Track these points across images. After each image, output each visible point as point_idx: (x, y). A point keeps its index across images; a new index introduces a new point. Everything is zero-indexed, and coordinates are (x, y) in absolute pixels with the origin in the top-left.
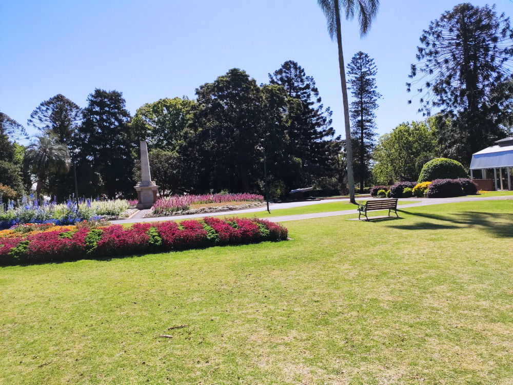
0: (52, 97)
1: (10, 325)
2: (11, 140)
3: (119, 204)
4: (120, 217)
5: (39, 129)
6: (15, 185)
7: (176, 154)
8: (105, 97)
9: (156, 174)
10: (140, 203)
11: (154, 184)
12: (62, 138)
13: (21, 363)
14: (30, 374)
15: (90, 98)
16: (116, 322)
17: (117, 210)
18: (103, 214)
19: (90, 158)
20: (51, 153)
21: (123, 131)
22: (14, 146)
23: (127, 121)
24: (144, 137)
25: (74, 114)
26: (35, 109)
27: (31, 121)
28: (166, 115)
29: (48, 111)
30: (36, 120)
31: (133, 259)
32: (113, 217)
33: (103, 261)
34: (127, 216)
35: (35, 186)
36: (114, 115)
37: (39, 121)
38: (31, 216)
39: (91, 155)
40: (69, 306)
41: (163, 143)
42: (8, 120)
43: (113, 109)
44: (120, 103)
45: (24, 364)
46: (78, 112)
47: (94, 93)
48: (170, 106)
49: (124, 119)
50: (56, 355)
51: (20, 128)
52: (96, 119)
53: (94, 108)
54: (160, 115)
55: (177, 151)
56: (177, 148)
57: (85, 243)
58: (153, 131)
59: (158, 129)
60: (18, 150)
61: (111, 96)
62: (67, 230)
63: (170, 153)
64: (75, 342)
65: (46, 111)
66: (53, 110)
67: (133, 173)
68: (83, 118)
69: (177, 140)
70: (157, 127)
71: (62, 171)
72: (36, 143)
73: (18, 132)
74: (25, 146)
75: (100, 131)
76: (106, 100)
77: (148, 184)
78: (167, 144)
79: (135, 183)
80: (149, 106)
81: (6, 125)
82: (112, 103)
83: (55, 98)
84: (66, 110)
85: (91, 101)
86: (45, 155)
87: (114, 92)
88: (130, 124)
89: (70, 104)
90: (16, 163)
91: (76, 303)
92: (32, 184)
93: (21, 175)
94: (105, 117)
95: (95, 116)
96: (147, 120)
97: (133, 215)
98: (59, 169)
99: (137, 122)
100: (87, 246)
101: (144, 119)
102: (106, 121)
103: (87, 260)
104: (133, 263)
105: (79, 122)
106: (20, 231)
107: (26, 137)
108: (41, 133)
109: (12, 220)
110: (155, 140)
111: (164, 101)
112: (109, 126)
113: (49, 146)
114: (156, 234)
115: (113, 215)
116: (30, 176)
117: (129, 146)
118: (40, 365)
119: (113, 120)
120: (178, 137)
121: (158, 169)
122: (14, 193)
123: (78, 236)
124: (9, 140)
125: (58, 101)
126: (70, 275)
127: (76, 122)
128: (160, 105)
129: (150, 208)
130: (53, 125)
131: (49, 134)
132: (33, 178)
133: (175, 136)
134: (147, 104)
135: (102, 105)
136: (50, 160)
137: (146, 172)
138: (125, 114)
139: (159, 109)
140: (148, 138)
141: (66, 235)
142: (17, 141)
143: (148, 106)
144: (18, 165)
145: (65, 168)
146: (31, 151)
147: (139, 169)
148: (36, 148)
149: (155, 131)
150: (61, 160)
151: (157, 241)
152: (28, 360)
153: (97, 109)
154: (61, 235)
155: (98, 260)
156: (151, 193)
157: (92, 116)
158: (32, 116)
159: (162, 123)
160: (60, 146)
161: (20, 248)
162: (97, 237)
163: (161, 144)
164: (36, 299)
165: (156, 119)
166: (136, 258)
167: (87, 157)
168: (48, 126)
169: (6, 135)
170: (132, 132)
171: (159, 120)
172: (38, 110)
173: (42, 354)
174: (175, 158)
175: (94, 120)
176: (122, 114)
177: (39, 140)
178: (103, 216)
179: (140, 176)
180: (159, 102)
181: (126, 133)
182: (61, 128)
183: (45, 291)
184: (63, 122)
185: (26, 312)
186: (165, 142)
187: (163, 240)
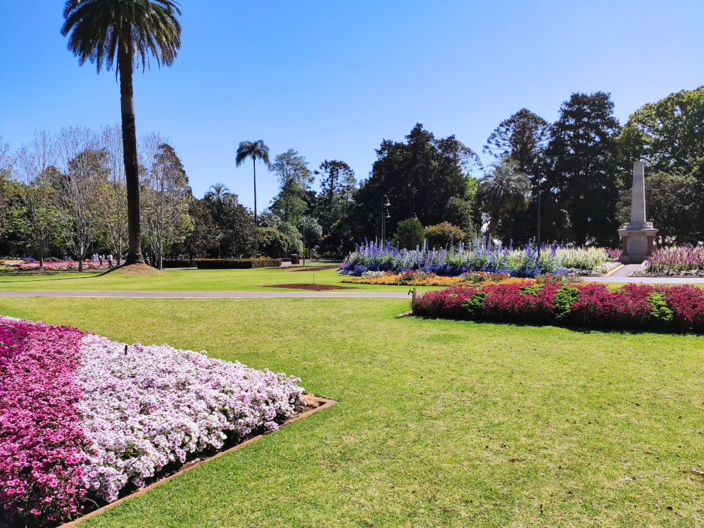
0: (514, 113)
1: (470, 395)
2: (464, 172)
3: (594, 254)
4: (593, 272)
5: (496, 156)
6: (464, 225)
7: (691, 179)
8: (585, 103)
9: (653, 211)
10: (625, 253)
11: (650, 226)
12: (522, 165)
13: (487, 447)
14: (499, 466)
15: (564, 107)
16: (611, 427)
17: (590, 262)
18: (570, 267)
19: (555, 190)
20: (508, 185)
21: (606, 148)
22: (467, 179)
23: (614, 135)
24: (637, 155)
25: (539, 132)
26: (493, 132)
27: (487, 147)
28: (678, 117)
29: (508, 132)
30: (493, 146)
31: (623, 336)
32: (584, 271)
33: (579, 331)
34: (605, 272)
35: (485, 228)
36: (595, 127)
37: (496, 147)
38: (482, 263)
39: (556, 186)
40: (538, 386)
41: (668, 163)
42: (462, 149)
43: (594, 118)
44: (606, 108)
45: (491, 450)
46: (545, 129)
47: (569, 100)
48: (687, 102)
49: (610, 131)
50: (530, 450)
51: (475, 157)
52: (569, 135)
53: (568, 121)
54: (669, 119)
55: (694, 175)
56: (696, 168)
57: (554, 304)
58: (654, 145)
59: (663, 141)
60: (470, 183)
61: (594, 101)
62: (529, 284)
63: (680, 178)
64: (554, 440)
65: (506, 133)
66: (514, 130)
67: (616, 210)
68: (552, 137)
69: (694, 156)
70: (662, 139)
71: (519, 208)
72: (492, 174)
73: (471, 161)
74: (477, 178)
75: (572, 152)
76: (585, 107)
77: (642, 225)
78: (675, 165)
79: (618, 224)
80: (651, 108)
81: (460, 154)
82: (593, 111)
83: (518, 114)
84: (530, 129)
85: (565, 111)
86: (501, 188)
87: (598, 95)
88: (617, 138)
89: (535, 121)
90: (467, 200)
91: (548, 384)
92: (482, 225)
93: (471, 214)
94: (581, 132)
95: (568, 132)
96: (646, 130)
97: (613, 271)
98: (516, 205)
99: (629, 134)
100: (557, 308)
101: (641, 128)
102: (582, 137)
103: (556, 328)
104: (625, 343)
105: (545, 143)
106: (470, 280)
107: (480, 167)
108: (498, 161)
109: (462, 266)
110: (655, 160)
111: (678, 95)
112: (587, 144)
113: (507, 177)
114: (664, 303)
115: (584, 268)
116: (481, 214)
117: (612, 171)
118: (511, 458)
119: (593, 135)
120: (697, 151)
121: (658, 203)
122: (463, 235)
123: (545, 293)
124: (462, 172)
125: (522, 117)
126: (535, 344)
127: (541, 143)
128: (669, 104)
129: (641, 263)
130: (513, 150)
131: (507, 161)
132: (484, 216)
133: (692, 151)
134: (648, 104)
135: (578, 115)
136: (507, 194)
137: (639, 208)
138: (612, 123)
139: (667, 109)
140: (645, 156)
141: (529, 290)
142: (470, 173)
143: (648, 107)
144: (470, 202)
145: (523, 205)
146: (485, 184)
147: (628, 203)
148: (491, 180)
149: (657, 146)
150: (519, 194)
151: (664, 314)
152: (495, 446)
153: (572, 121)
154: (523, 290)
155: (571, 330)
156: (644, 239)
157: (563, 133)
158: (489, 142)
159: (670, 132)
160: (520, 176)
161: (475, 300)
162: (571, 298)
163: (665, 165)
164: (496, 368)
165: (661, 125)
166: (628, 337)
167: (552, 189)
168: (506, 152)
169: (459, 167)
170: (619, 150)
171: (666, 127)
172: (496, 133)
173: (512, 443)
174: (688, 185)
175: (566, 138)
176: (607, 124)
177: (494, 169)
178: (570, 269)
179: (627, 215)
180: (669, 99)
181: (610, 151)
182: (522, 154)
183: (505, 359)
184: (525, 144)
185: (486, 381)
186: (672, 162)
187: (675, 314)
